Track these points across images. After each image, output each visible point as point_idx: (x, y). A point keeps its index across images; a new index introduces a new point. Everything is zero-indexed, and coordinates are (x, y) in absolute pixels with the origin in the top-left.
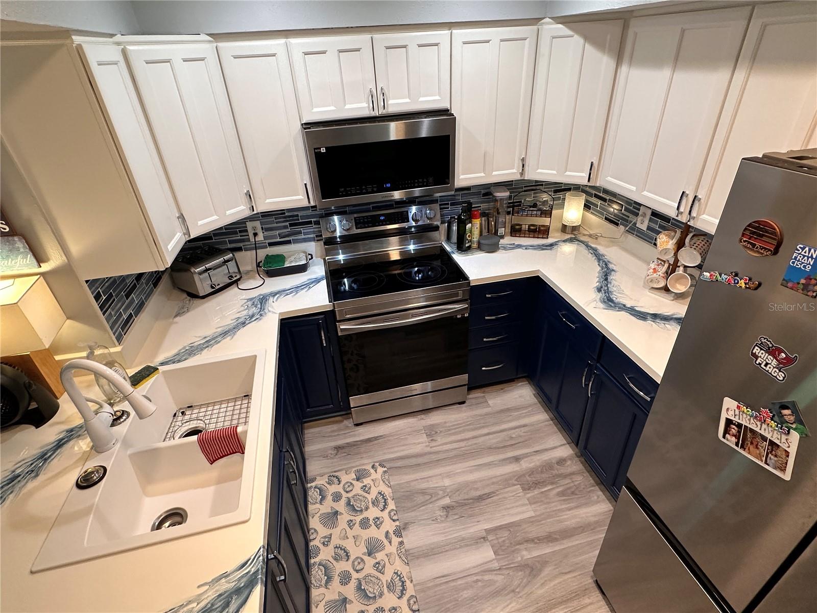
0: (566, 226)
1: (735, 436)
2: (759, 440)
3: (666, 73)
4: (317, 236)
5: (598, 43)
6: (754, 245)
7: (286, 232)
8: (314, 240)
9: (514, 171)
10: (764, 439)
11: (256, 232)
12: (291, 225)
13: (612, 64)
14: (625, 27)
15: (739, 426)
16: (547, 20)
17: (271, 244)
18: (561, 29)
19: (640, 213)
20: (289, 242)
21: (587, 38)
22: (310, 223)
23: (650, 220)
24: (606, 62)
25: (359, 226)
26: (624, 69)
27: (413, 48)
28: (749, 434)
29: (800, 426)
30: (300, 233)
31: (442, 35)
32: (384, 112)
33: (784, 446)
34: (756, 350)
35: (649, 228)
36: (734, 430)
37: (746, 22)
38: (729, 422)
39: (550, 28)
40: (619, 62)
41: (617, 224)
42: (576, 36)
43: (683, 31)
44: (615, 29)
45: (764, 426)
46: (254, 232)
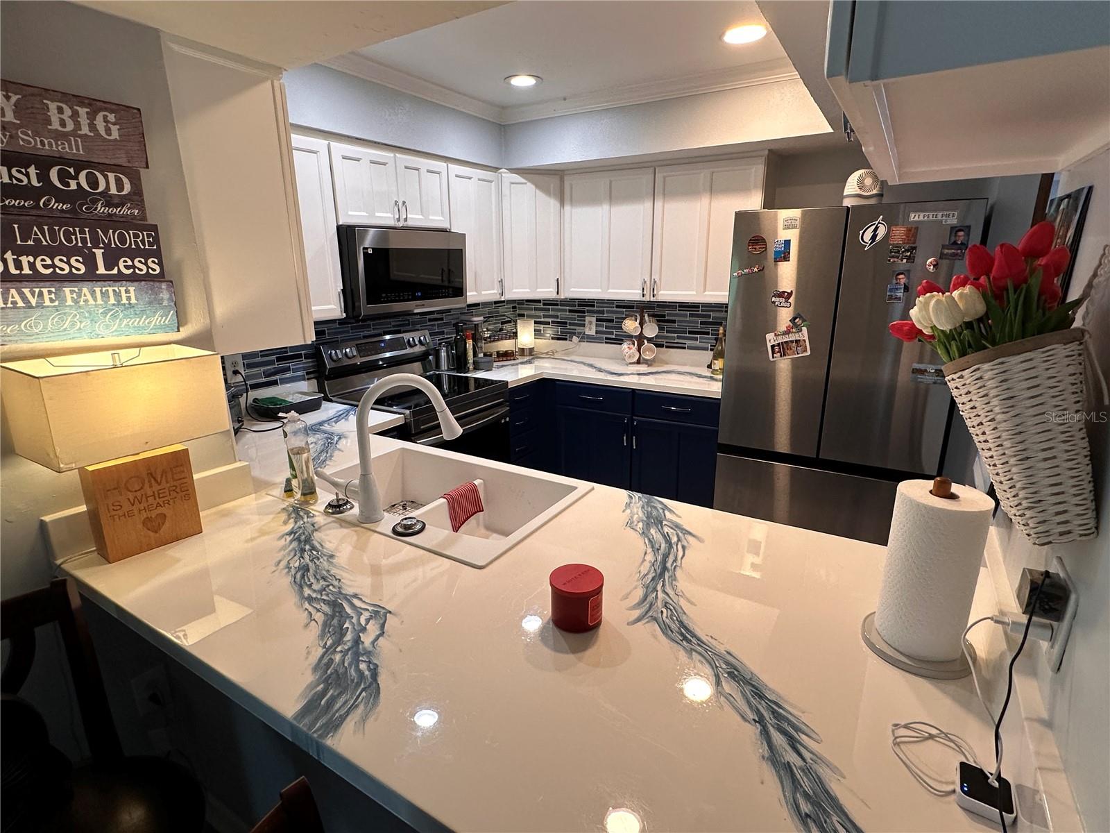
0: (523, 349)
1: (778, 352)
2: (790, 344)
3: (606, 207)
4: (308, 373)
5: (547, 192)
6: (755, 249)
7: (271, 369)
8: (304, 380)
9: (495, 291)
10: (792, 342)
11: (237, 368)
12: (279, 359)
13: (558, 205)
14: (562, 181)
15: (779, 344)
16: (503, 170)
17: (254, 387)
18: (517, 178)
19: (586, 323)
20: (275, 383)
21: (537, 186)
22: (299, 356)
23: (597, 325)
24: (553, 203)
25: (361, 354)
26: (567, 208)
27: (423, 171)
28: (785, 346)
29: (805, 323)
30: (288, 369)
31: (440, 165)
32: (405, 224)
33: (801, 339)
34: (774, 299)
35: (597, 332)
36: (777, 349)
37: (653, 175)
38: (773, 347)
39: (508, 177)
40: (562, 203)
41: (566, 339)
42: (529, 184)
43: (611, 182)
44: (553, 182)
45: (790, 335)
46: (233, 369)
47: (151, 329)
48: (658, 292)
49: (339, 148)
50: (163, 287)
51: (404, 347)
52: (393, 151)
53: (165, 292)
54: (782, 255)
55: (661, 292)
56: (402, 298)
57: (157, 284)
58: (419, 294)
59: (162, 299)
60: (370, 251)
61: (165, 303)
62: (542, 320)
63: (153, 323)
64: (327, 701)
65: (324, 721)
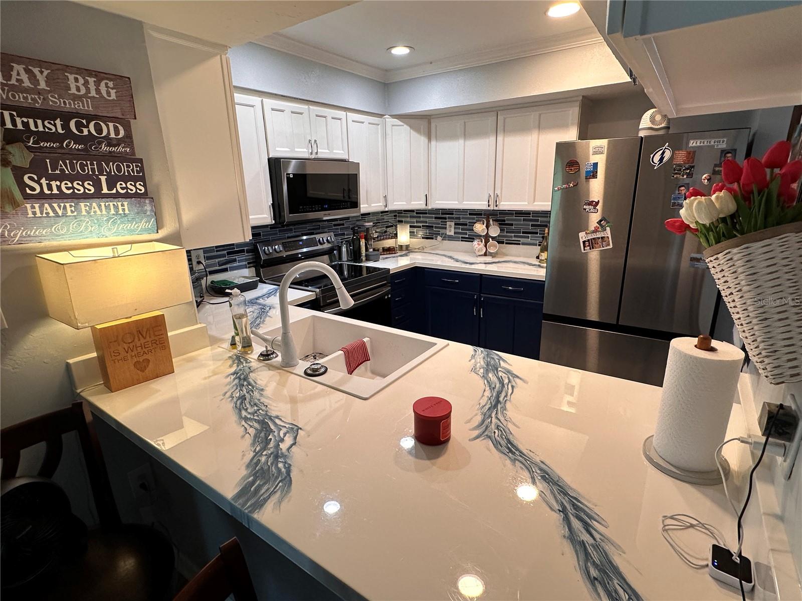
0: (402, 246)
1: (588, 246)
2: (597, 240)
3: (461, 141)
4: (248, 263)
5: (417, 130)
6: (571, 169)
7: (223, 260)
8: (246, 268)
9: (381, 204)
10: (599, 238)
11: (200, 260)
12: (229, 253)
13: (426, 141)
14: (430, 123)
15: (588, 240)
16: (387, 116)
17: (212, 273)
18: (396, 121)
19: (447, 226)
20: (226, 270)
21: (411, 127)
22: (243, 251)
23: (455, 228)
24: (423, 140)
25: (286, 250)
26: (433, 143)
27: (329, 118)
28: (593, 241)
29: (609, 224)
30: (235, 260)
31: (341, 114)
32: (316, 156)
33: (606, 236)
34: (585, 207)
35: (455, 233)
36: (587, 244)
37: (496, 117)
38: (584, 242)
39: (390, 121)
40: (430, 139)
41: (433, 239)
42: (405, 126)
43: (465, 123)
44: (423, 124)
45: (597, 233)
46: (197, 260)
47: (140, 231)
48: (499, 203)
49: (269, 103)
50: (147, 202)
51: (316, 245)
52: (307, 104)
53: (148, 205)
54: (592, 174)
55: (502, 203)
56: (314, 209)
57: (143, 200)
58: (326, 206)
59: (146, 210)
60: (291, 176)
61: (148, 213)
62: (415, 224)
63: (140, 227)
64: (256, 488)
65: (253, 502)
